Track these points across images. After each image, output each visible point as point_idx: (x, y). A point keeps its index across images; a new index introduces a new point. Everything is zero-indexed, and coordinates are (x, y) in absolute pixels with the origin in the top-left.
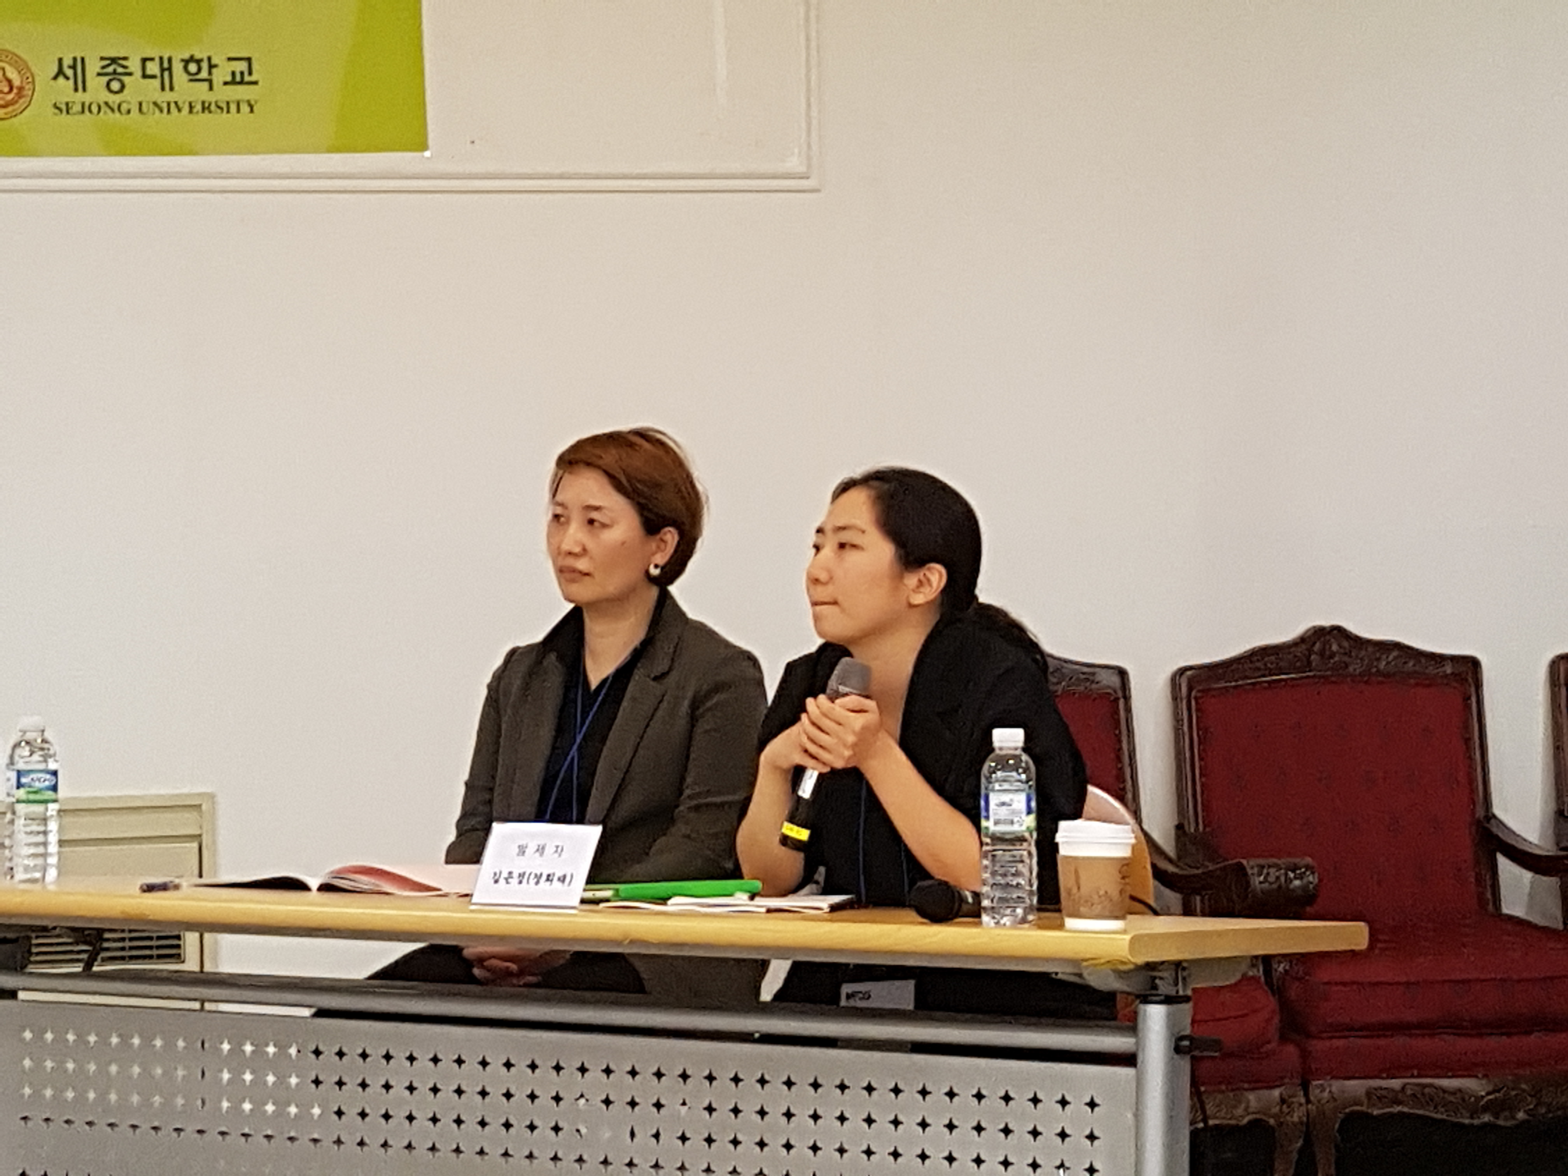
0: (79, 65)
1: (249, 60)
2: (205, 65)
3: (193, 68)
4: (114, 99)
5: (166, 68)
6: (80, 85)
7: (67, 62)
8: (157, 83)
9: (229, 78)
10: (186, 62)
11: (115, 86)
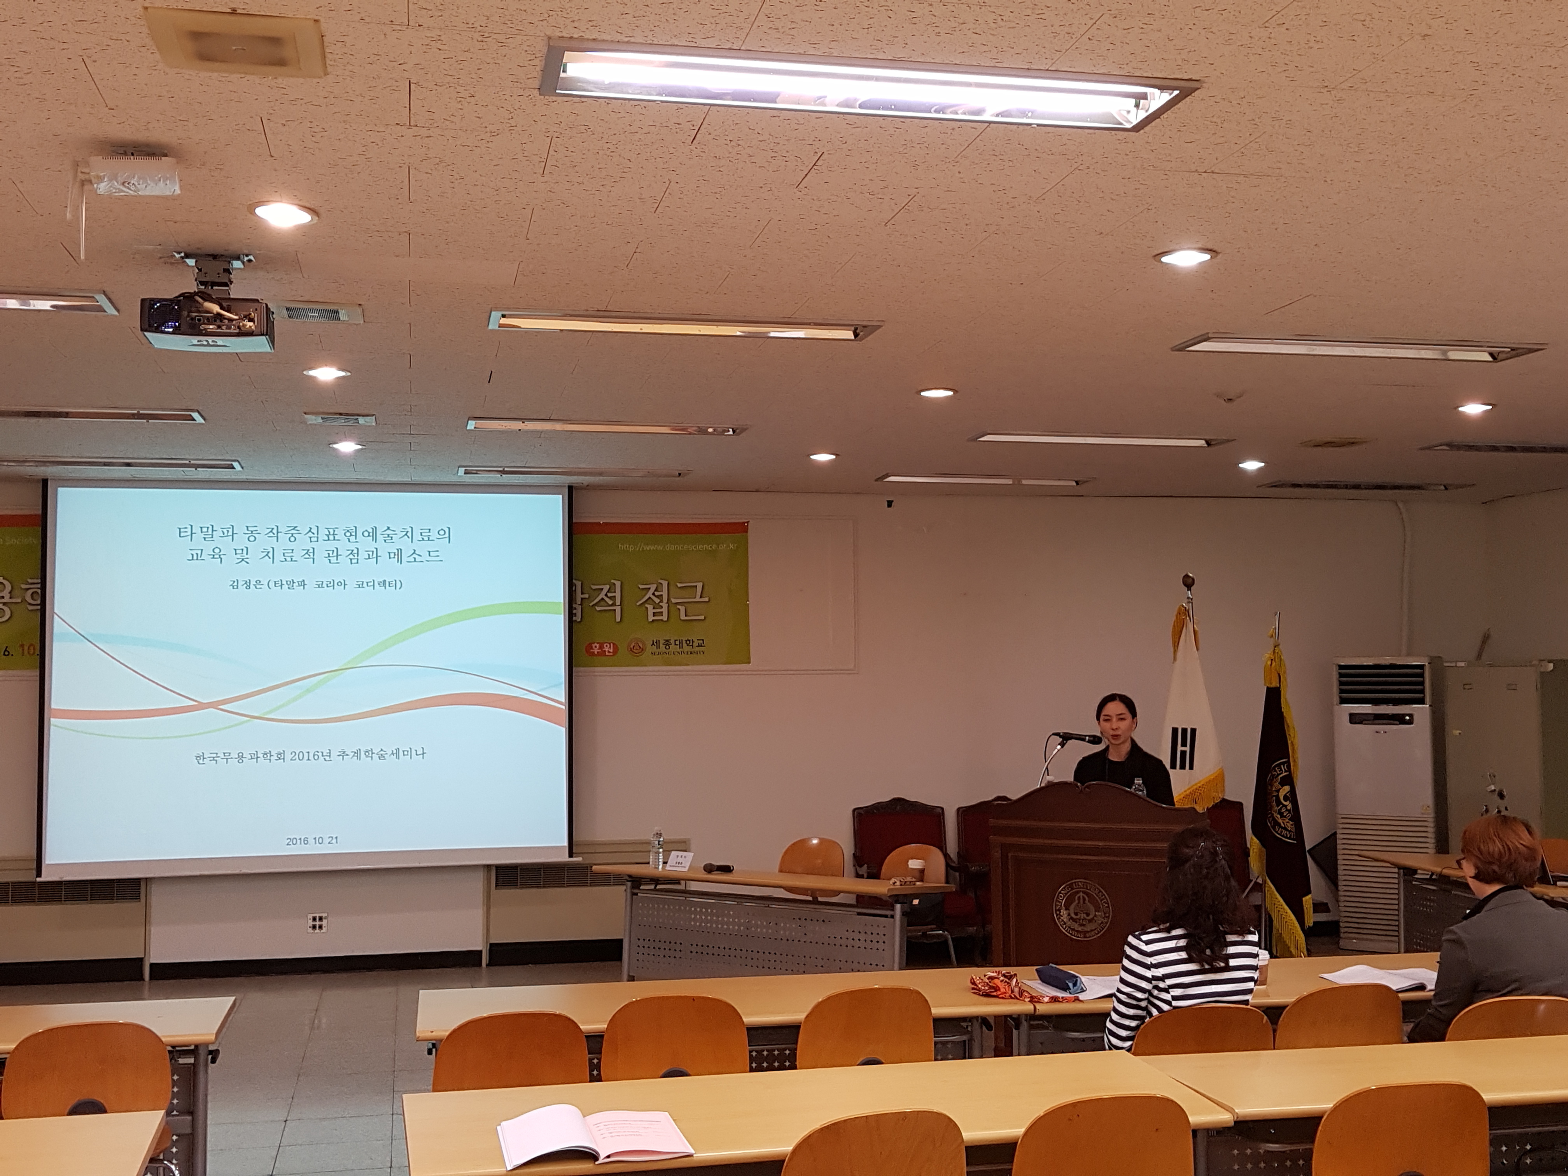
0: (658, 642)
1: (703, 640)
2: (691, 642)
3: (688, 642)
4: (667, 651)
5: (681, 642)
6: (658, 647)
7: (655, 641)
8: (678, 646)
9: (697, 645)
10: (686, 641)
11: (667, 647)
